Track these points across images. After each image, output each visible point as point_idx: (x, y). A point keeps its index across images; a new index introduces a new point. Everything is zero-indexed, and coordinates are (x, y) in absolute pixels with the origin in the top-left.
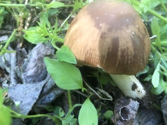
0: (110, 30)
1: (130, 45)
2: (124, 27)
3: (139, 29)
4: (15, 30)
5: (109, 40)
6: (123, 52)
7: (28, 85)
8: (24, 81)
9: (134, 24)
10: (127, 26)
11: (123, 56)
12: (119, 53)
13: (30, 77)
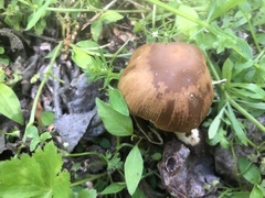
0: (167, 91)
1: (186, 108)
2: (183, 88)
3: (200, 89)
4: (61, 42)
5: (164, 102)
6: (177, 114)
7: (75, 115)
8: (71, 111)
9: (195, 84)
10: (187, 88)
11: (176, 118)
12: (173, 115)
13: (78, 105)
